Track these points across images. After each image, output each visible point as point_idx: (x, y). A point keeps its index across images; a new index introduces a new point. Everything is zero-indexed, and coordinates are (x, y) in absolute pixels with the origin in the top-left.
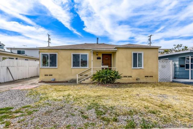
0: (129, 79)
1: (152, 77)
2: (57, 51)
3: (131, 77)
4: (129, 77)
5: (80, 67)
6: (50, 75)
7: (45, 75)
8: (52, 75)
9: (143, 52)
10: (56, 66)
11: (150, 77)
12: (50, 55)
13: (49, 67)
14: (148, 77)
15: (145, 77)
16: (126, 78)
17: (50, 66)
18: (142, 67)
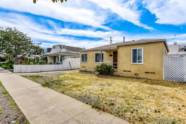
0: (129, 73)
1: (154, 73)
3: (130, 71)
4: (128, 71)
5: (99, 62)
6: (84, 67)
9: (143, 48)
11: (151, 73)
14: (149, 73)
15: (145, 73)
16: (126, 72)
18: (142, 63)
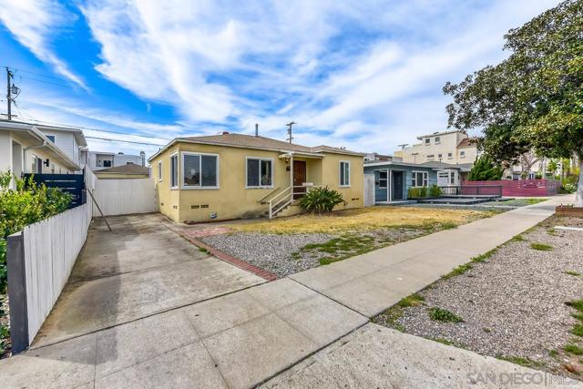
2: (218, 149)
5: (260, 186)
6: (203, 206)
7: (193, 207)
8: (207, 206)
9: (350, 162)
10: (215, 185)
11: (356, 199)
12: (203, 157)
13: (200, 187)
15: (352, 200)
17: (203, 185)
